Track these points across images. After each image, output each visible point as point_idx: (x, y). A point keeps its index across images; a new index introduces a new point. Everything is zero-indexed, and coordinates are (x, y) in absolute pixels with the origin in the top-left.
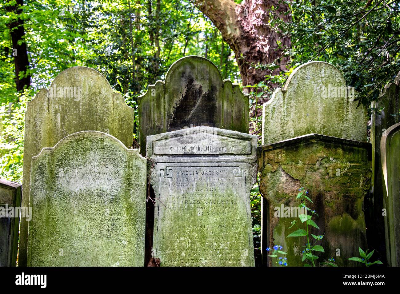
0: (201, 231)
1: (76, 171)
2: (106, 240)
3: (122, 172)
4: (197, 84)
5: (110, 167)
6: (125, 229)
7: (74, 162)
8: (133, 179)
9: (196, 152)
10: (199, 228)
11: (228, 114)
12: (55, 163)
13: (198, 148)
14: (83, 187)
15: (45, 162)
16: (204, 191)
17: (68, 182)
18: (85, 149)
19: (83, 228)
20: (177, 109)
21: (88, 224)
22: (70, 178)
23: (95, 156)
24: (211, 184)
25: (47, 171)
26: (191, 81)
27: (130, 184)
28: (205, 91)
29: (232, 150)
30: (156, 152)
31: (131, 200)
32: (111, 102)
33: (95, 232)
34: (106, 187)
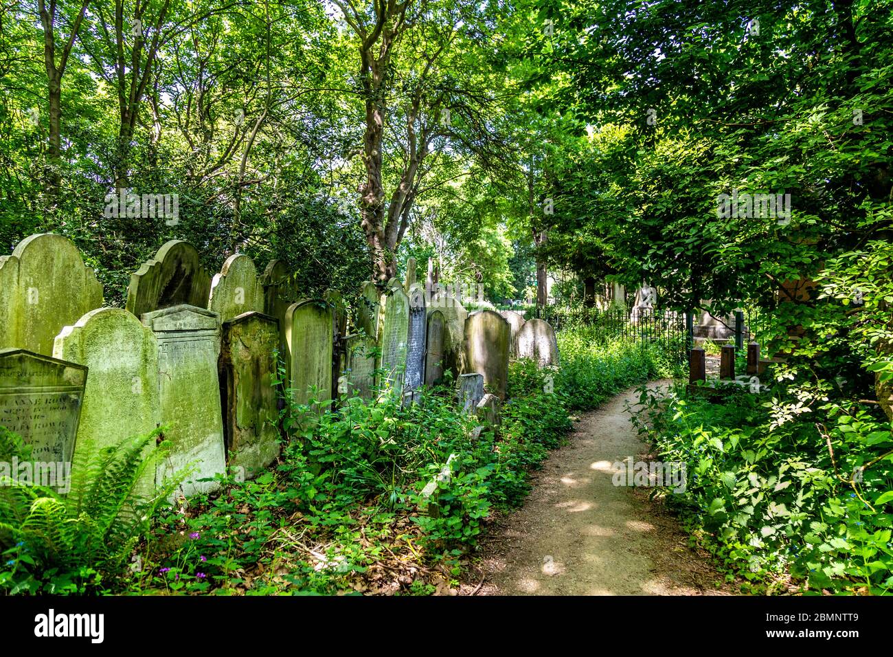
0: (189, 399)
1: (104, 350)
2: (128, 418)
3: (141, 349)
4: (184, 266)
5: (131, 344)
6: (143, 404)
7: (102, 340)
8: (148, 355)
9: (183, 328)
10: (187, 396)
11: (198, 294)
12: (86, 342)
13: (185, 325)
14: (110, 366)
15: (76, 341)
16: (190, 363)
17: (97, 362)
18: (111, 327)
19: (110, 409)
20: (166, 288)
21: (114, 405)
22: (99, 357)
23: (119, 333)
24: (194, 356)
25: (78, 351)
26: (180, 263)
27: (146, 360)
28: (187, 273)
29: (206, 326)
30: (156, 329)
31: (147, 376)
32: (83, 277)
33: (120, 410)
34: (129, 365)
